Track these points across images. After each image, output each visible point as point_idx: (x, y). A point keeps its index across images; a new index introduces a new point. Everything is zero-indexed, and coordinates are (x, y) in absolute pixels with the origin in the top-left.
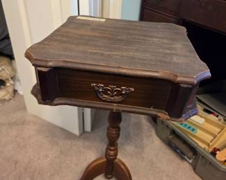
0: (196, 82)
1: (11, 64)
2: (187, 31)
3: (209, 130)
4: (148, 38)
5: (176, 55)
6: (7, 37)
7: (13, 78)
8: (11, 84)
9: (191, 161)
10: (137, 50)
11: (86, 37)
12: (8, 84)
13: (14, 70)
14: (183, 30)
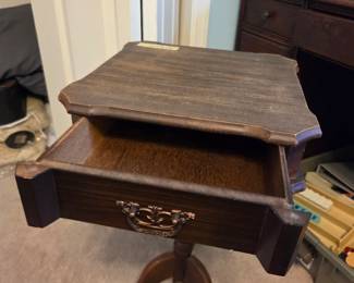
0: (297, 143)
1: (44, 109)
2: (299, 66)
3: (339, 219)
4: (237, 77)
5: (274, 102)
6: (40, 70)
7: (46, 130)
8: (42, 139)
9: (308, 267)
10: (217, 95)
11: (147, 74)
12: (38, 139)
13: (48, 118)
14: (293, 64)
